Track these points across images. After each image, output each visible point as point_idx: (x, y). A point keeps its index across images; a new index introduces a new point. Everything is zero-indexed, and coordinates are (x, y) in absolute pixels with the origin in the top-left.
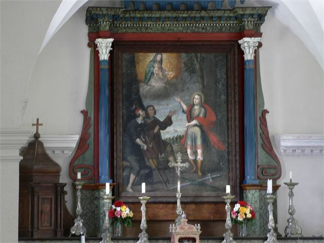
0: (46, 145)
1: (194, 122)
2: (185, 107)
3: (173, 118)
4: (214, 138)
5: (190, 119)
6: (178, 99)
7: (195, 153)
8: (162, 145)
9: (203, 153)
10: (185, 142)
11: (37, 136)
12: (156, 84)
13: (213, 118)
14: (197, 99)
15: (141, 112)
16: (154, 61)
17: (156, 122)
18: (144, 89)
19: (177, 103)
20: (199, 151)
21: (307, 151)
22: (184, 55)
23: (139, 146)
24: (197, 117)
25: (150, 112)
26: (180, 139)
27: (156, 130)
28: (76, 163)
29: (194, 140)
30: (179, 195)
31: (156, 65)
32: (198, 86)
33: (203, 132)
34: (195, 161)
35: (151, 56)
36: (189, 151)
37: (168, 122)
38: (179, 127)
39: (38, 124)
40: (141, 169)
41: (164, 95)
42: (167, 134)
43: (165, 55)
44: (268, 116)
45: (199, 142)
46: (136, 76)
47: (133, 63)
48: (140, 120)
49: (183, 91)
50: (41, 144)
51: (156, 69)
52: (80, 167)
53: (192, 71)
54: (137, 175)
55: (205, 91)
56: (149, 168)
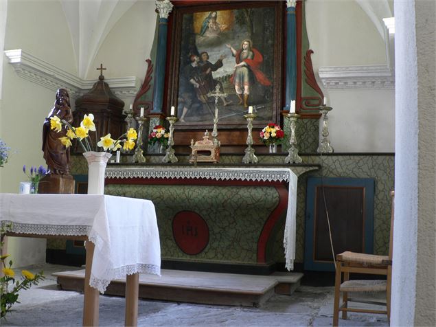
0: (111, 86)
1: (243, 63)
2: (235, 52)
3: (224, 61)
4: (260, 76)
5: (239, 60)
6: (229, 46)
7: (242, 89)
9: (249, 89)
10: (234, 80)
11: (101, 78)
12: (210, 35)
13: (261, 59)
14: (246, 44)
15: (195, 58)
16: (210, 17)
17: (209, 65)
18: (199, 40)
20: (246, 87)
22: (236, 11)
23: (193, 85)
24: (246, 59)
25: (204, 57)
26: (229, 78)
27: (208, 72)
28: (139, 100)
29: (242, 78)
30: (216, 120)
31: (211, 21)
33: (250, 71)
34: (242, 95)
35: (207, 14)
36: (237, 87)
37: (219, 64)
38: (229, 67)
39: (102, 69)
42: (217, 75)
43: (219, 13)
45: (246, 79)
46: (193, 30)
47: (191, 21)
48: (194, 65)
49: (233, 39)
50: (107, 85)
51: (211, 24)
52: (142, 104)
53: (241, 22)
54: (189, 108)
55: (253, 37)
56: (200, 102)
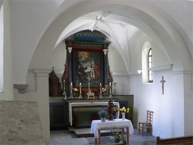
0: (55, 73)
1: (93, 68)
2: (90, 65)
3: (87, 67)
4: (97, 72)
5: (91, 68)
6: (88, 63)
7: (93, 76)
8: (85, 74)
9: (95, 76)
10: (91, 73)
11: (53, 71)
12: (83, 59)
13: (97, 68)
14: (93, 63)
15: (79, 66)
16: (83, 53)
17: (83, 68)
18: (80, 60)
19: (88, 64)
20: (94, 75)
21: (119, 76)
22: (90, 52)
23: (79, 74)
24: (93, 67)
25: (82, 65)
26: (89, 72)
27: (83, 70)
28: (63, 77)
29: (93, 73)
30: (89, 86)
31: (83, 54)
32: (93, 60)
33: (95, 71)
34: (93, 78)
35: (82, 52)
36: (91, 75)
37: (86, 68)
38: (89, 70)
39: (53, 68)
40: (80, 79)
41: (85, 62)
42: (86, 71)
43: (85, 52)
44: (110, 68)
45: (94, 73)
46: (78, 57)
47: (77, 54)
48: (79, 68)
49: (90, 61)
50: (54, 73)
51: (83, 56)
52: (64, 79)
53: (92, 56)
54: (79, 81)
55: (95, 61)
56: (82, 79)
